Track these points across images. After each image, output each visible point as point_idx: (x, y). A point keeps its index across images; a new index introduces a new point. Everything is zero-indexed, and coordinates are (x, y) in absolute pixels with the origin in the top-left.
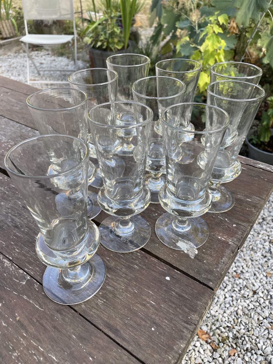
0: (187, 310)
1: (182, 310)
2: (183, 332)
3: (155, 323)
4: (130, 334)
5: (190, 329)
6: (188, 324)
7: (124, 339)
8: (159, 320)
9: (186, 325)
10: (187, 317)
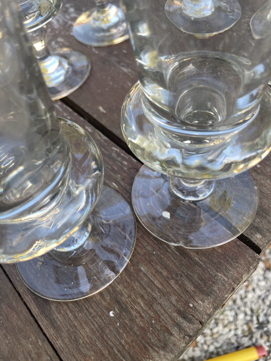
0: (190, 287)
1: (180, 286)
2: (171, 334)
3: (118, 302)
4: (67, 314)
5: (187, 329)
6: (184, 318)
7: (53, 323)
8: (129, 296)
9: (180, 319)
10: (187, 303)
